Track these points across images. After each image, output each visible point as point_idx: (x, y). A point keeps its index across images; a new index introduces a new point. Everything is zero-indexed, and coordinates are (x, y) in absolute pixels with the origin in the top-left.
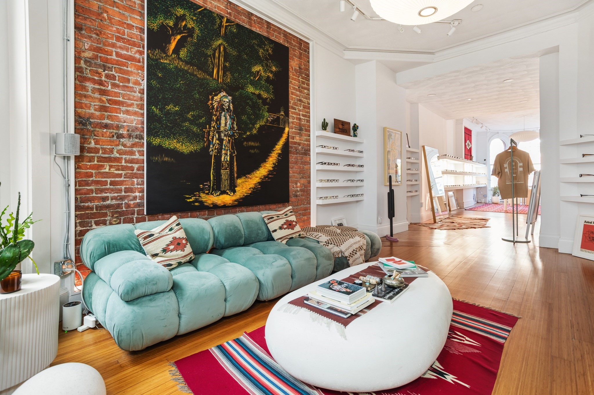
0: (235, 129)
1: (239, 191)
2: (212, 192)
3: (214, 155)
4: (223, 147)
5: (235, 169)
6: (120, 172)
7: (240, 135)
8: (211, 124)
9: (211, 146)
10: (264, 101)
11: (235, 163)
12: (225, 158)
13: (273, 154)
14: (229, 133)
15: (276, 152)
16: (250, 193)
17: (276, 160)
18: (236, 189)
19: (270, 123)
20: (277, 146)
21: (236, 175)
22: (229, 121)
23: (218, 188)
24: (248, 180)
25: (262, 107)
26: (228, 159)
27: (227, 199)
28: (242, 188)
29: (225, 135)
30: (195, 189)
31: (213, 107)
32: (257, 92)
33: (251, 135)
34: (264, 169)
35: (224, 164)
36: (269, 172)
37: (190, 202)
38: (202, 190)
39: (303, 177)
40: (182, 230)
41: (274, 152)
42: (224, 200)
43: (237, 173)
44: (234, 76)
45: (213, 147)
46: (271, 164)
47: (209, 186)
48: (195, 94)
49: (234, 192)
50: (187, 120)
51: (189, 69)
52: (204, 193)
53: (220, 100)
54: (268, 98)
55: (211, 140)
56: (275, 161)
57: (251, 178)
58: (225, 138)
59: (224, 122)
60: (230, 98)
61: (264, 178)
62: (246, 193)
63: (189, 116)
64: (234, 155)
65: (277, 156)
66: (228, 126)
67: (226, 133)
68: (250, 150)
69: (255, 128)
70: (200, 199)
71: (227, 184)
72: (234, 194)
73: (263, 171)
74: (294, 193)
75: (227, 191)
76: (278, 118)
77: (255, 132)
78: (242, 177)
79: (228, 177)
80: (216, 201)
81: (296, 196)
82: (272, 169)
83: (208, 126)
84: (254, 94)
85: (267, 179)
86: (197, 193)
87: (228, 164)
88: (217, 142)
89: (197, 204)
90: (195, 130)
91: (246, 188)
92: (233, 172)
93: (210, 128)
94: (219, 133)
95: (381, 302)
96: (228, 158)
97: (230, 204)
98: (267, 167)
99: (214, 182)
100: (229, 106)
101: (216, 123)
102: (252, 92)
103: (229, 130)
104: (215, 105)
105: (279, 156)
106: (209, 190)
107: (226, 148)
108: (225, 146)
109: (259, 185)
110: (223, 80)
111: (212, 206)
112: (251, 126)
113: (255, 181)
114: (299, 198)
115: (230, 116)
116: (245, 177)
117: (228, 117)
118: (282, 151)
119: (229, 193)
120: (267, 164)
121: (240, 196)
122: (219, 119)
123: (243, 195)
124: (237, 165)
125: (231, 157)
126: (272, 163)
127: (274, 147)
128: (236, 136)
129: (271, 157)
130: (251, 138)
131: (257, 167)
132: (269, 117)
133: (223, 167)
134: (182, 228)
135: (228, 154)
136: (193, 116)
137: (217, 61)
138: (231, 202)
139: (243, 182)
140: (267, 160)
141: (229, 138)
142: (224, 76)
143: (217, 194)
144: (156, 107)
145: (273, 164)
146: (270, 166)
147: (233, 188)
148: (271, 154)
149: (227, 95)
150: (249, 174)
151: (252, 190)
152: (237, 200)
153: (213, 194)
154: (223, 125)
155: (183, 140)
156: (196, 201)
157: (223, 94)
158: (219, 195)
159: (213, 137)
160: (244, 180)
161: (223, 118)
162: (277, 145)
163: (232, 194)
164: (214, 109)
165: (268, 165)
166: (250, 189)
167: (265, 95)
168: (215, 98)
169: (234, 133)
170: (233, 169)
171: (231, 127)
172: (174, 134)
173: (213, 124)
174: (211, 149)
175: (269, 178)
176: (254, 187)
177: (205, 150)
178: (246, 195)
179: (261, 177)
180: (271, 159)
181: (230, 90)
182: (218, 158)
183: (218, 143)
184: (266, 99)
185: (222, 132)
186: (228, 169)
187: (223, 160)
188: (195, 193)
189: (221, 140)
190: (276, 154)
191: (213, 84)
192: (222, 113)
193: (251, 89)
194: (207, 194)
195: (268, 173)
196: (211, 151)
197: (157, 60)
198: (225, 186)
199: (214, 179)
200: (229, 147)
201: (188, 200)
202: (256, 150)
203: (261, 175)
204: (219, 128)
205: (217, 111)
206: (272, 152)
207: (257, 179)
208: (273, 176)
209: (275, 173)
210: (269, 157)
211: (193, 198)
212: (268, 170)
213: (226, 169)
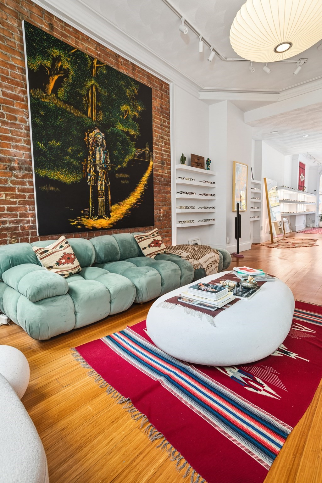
0: (108, 163)
1: (113, 216)
2: (91, 216)
3: (92, 185)
4: (99, 178)
5: (110, 198)
6: (15, 200)
7: (113, 168)
8: (88, 158)
9: (89, 177)
10: (132, 137)
11: (109, 192)
12: (101, 187)
13: (140, 185)
14: (103, 166)
15: (143, 183)
16: (122, 218)
17: (143, 189)
18: (111, 214)
19: (138, 157)
20: (143, 178)
21: (110, 203)
22: (103, 156)
23: (96, 214)
24: (121, 207)
25: (130, 143)
26: (104, 189)
27: (104, 222)
28: (116, 213)
29: (100, 168)
30: (77, 215)
31: (89, 142)
32: (126, 130)
33: (122, 168)
34: (133, 198)
35: (100, 193)
37: (74, 225)
38: (83, 215)
39: (165, 205)
40: (70, 247)
41: (141, 183)
42: (101, 224)
43: (111, 201)
44: (106, 115)
45: (90, 178)
47: (89, 212)
48: (73, 131)
49: (109, 216)
50: (67, 154)
51: (67, 108)
52: (85, 217)
53: (95, 137)
54: (135, 135)
55: (88, 172)
56: (142, 191)
57: (122, 205)
58: (100, 170)
59: (99, 156)
60: (103, 134)
62: (119, 218)
63: (69, 150)
64: (108, 185)
65: (143, 186)
66: (102, 160)
67: (101, 166)
68: (121, 181)
69: (125, 162)
70: (82, 223)
71: (104, 209)
72: (109, 218)
73: (132, 200)
74: (158, 218)
75: (104, 216)
76: (144, 153)
77: (124, 165)
78: (115, 204)
79: (104, 204)
80: (95, 225)
81: (160, 220)
82: (139, 197)
83: (85, 160)
84: (123, 131)
85: (136, 206)
86: (79, 218)
87: (103, 193)
88: (94, 173)
89: (79, 227)
90: (75, 163)
91: (119, 214)
92: (108, 200)
93: (87, 161)
94: (95, 166)
95: (239, 299)
96: (104, 187)
97: (106, 227)
98: (135, 195)
99: (93, 208)
100: (102, 142)
101: (92, 157)
102: (121, 130)
103: (104, 164)
104: (91, 141)
105: (145, 186)
106: (89, 215)
107: (102, 179)
108: (100, 178)
109: (130, 211)
110: (96, 118)
111: (91, 228)
112: (121, 160)
113: (126, 207)
114: (162, 222)
115: (104, 151)
116: (118, 204)
117: (102, 152)
118: (147, 182)
119: (105, 218)
120: (136, 193)
121: (114, 220)
122: (94, 154)
123: (117, 220)
124: (111, 194)
125: (106, 187)
126: (139, 192)
127: (141, 178)
128: (109, 169)
129: (139, 187)
130: (122, 170)
131: (127, 196)
132: (136, 152)
133: (99, 195)
134: (70, 246)
135: (103, 185)
136: (72, 151)
137: (90, 100)
138: (107, 225)
139: (116, 209)
140: (135, 190)
141: (104, 171)
142: (97, 115)
143: (95, 219)
144: (41, 142)
145: (141, 193)
146: (138, 195)
147: (108, 214)
148: (139, 185)
149: (100, 132)
150: (121, 202)
151: (124, 215)
152: (112, 223)
153: (92, 219)
154: (98, 159)
155: (65, 172)
156: (79, 224)
157: (97, 131)
158: (97, 219)
159: (90, 170)
160: (117, 207)
161: (98, 153)
162: (143, 176)
163: (108, 218)
164: (90, 144)
166: (122, 214)
167: (132, 132)
168: (91, 134)
169: (107, 166)
170: (108, 198)
171: (104, 161)
172: (57, 167)
173: (90, 158)
174: (88, 180)
175: (138, 205)
176: (126, 213)
177: (84, 180)
178: (120, 220)
180: (139, 189)
181: (103, 127)
182: (95, 187)
183: (95, 175)
184: (134, 136)
185: (97, 165)
186: (103, 197)
187: (99, 189)
188: (77, 218)
189: (97, 172)
190: (142, 184)
191: (88, 122)
192: (96, 148)
193: (120, 127)
194: (88, 218)
195: (137, 201)
196: (89, 182)
197: (38, 99)
198: (102, 211)
199: (92, 206)
200: (104, 178)
201: (72, 224)
202: (126, 181)
203: (131, 203)
204: (95, 162)
205: (92, 146)
207: (128, 206)
208: (140, 203)
209: (142, 201)
210: (137, 187)
211: (76, 222)
212: (137, 198)
213: (102, 197)
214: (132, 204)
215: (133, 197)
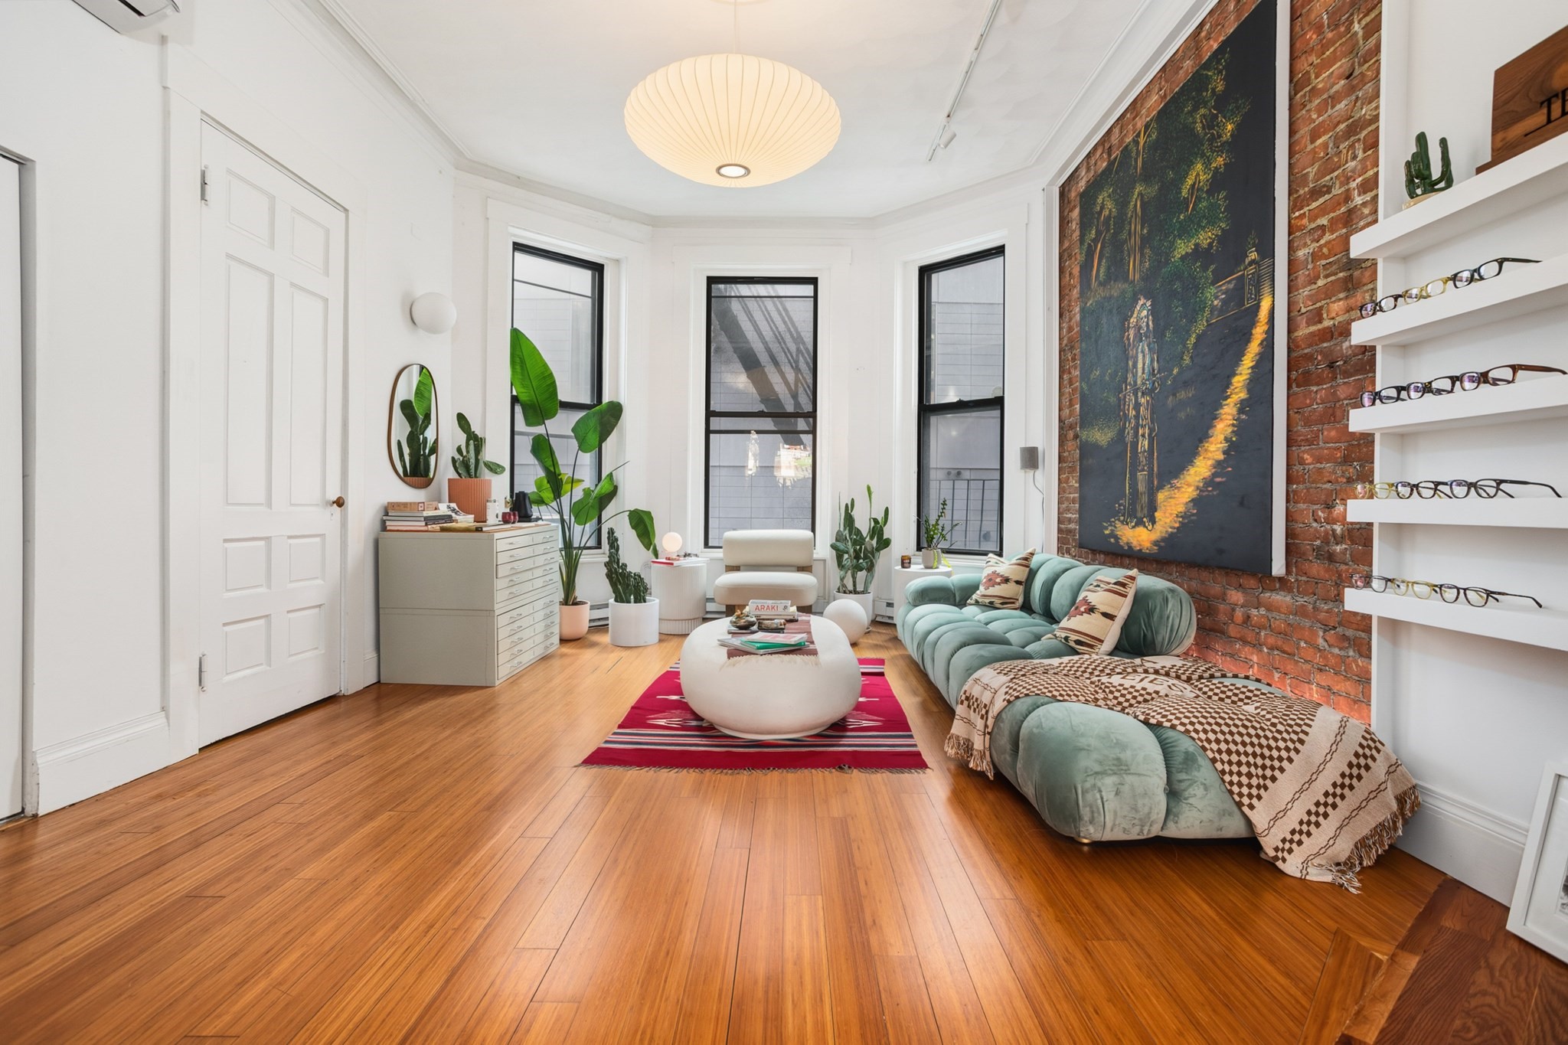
0: (1155, 371)
2: (1128, 518)
3: (1130, 441)
4: (1141, 422)
5: (1156, 468)
8: (1126, 379)
9: (1127, 424)
11: (1155, 454)
12: (1143, 444)
13: (1225, 409)
14: (1147, 386)
16: (1178, 528)
17: (1233, 425)
18: (1156, 514)
19: (1221, 311)
20: (1235, 380)
21: (1156, 482)
22: (1147, 358)
23: (1133, 512)
24: (1175, 494)
25: (1201, 278)
26: (1146, 447)
27: (1144, 537)
28: (1165, 513)
29: (1143, 394)
31: (1128, 343)
32: (1191, 246)
33: (1180, 372)
35: (1141, 459)
36: (1215, 468)
37: (1107, 534)
42: (1140, 539)
45: (1129, 425)
46: (1221, 443)
47: (1125, 507)
49: (1153, 521)
53: (1136, 321)
54: (1213, 242)
55: (1126, 412)
57: (1179, 488)
58: (1142, 400)
59: (1142, 365)
60: (1149, 304)
61: (1203, 487)
62: (1171, 527)
64: (1154, 434)
65: (1234, 411)
66: (1146, 371)
67: (1143, 388)
68: (1179, 414)
69: (1188, 348)
70: (1117, 532)
71: (1145, 501)
72: (1154, 526)
73: (1201, 469)
74: (1318, 543)
75: (1145, 519)
76: (1241, 280)
77: (1187, 360)
78: (1165, 486)
79: (1146, 487)
80: (1132, 541)
81: (1331, 557)
82: (1221, 457)
84: (1185, 256)
85: (1210, 489)
86: (1114, 519)
87: (1146, 458)
88: (1133, 412)
89: (1113, 540)
91: (1171, 514)
92: (1153, 475)
93: (1126, 387)
94: (1135, 392)
96: (1147, 443)
97: (1148, 549)
98: (1211, 452)
99: (1129, 499)
100: (1147, 325)
101: (1133, 373)
102: (1179, 258)
103: (1148, 380)
104: (1130, 335)
105: (1238, 411)
106: (1125, 515)
107: (1144, 422)
108: (1142, 418)
109: (1195, 507)
110: (1140, 272)
111: (1127, 548)
112: (1178, 348)
113: (1187, 495)
114: (1343, 567)
115: (1148, 346)
116: (1169, 486)
117: (1146, 350)
118: (1249, 391)
119: (1147, 524)
120: (1212, 443)
121: (1161, 532)
122: (1135, 363)
123: (1166, 531)
124: (1158, 457)
125: (1151, 444)
126: (1222, 437)
127: (1227, 384)
128: (1156, 388)
129: (1221, 420)
130: (1181, 380)
132: (1217, 298)
133: (1139, 466)
135: (1147, 435)
136: (1110, 376)
137: (1133, 240)
138: (1150, 545)
139: (1167, 499)
141: (1147, 398)
142: (1141, 263)
143: (1133, 524)
145: (1226, 439)
147: (1152, 512)
148: (1220, 411)
149: (1145, 302)
150: (1176, 478)
151: (1181, 519)
152: (1157, 541)
153: (1129, 524)
154: (1139, 372)
155: (1102, 424)
156: (1113, 534)
157: (1142, 301)
158: (1135, 527)
159: (1129, 405)
160: (1166, 494)
161: (1140, 356)
163: (1151, 526)
165: (1213, 446)
166: (1178, 516)
167: (1206, 239)
168: (1130, 320)
169: (1153, 382)
170: (1153, 469)
171: (1149, 371)
173: (1129, 377)
174: (1126, 432)
175: (1215, 486)
176: (1185, 513)
178: (1172, 533)
179: (1196, 484)
180: (1219, 426)
182: (1135, 445)
183: (1134, 416)
184: (1211, 245)
185: (1138, 388)
186: (1146, 468)
187: (1139, 451)
188: (1111, 520)
189: (1137, 406)
190: (1232, 405)
191: (1128, 294)
192: (1138, 346)
193: (1178, 250)
195: (1214, 470)
196: (1126, 435)
198: (1142, 506)
199: (1130, 493)
200: (1147, 418)
202: (1188, 410)
203: (1197, 479)
204: (1135, 382)
205: (1133, 346)
206: (1225, 403)
207: (1190, 490)
208: (1224, 479)
209: (1230, 469)
210: (1215, 422)
211: (1110, 528)
212: (1213, 462)
213: (1143, 470)
214: (1201, 485)
215: (1204, 458)
